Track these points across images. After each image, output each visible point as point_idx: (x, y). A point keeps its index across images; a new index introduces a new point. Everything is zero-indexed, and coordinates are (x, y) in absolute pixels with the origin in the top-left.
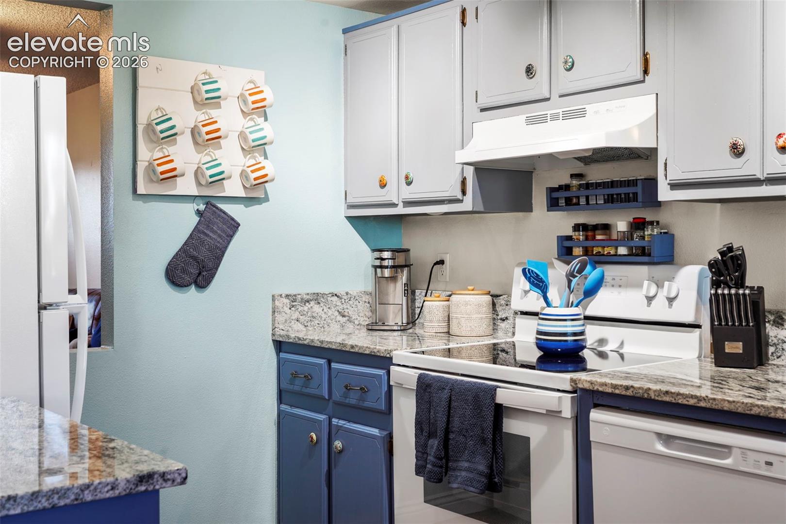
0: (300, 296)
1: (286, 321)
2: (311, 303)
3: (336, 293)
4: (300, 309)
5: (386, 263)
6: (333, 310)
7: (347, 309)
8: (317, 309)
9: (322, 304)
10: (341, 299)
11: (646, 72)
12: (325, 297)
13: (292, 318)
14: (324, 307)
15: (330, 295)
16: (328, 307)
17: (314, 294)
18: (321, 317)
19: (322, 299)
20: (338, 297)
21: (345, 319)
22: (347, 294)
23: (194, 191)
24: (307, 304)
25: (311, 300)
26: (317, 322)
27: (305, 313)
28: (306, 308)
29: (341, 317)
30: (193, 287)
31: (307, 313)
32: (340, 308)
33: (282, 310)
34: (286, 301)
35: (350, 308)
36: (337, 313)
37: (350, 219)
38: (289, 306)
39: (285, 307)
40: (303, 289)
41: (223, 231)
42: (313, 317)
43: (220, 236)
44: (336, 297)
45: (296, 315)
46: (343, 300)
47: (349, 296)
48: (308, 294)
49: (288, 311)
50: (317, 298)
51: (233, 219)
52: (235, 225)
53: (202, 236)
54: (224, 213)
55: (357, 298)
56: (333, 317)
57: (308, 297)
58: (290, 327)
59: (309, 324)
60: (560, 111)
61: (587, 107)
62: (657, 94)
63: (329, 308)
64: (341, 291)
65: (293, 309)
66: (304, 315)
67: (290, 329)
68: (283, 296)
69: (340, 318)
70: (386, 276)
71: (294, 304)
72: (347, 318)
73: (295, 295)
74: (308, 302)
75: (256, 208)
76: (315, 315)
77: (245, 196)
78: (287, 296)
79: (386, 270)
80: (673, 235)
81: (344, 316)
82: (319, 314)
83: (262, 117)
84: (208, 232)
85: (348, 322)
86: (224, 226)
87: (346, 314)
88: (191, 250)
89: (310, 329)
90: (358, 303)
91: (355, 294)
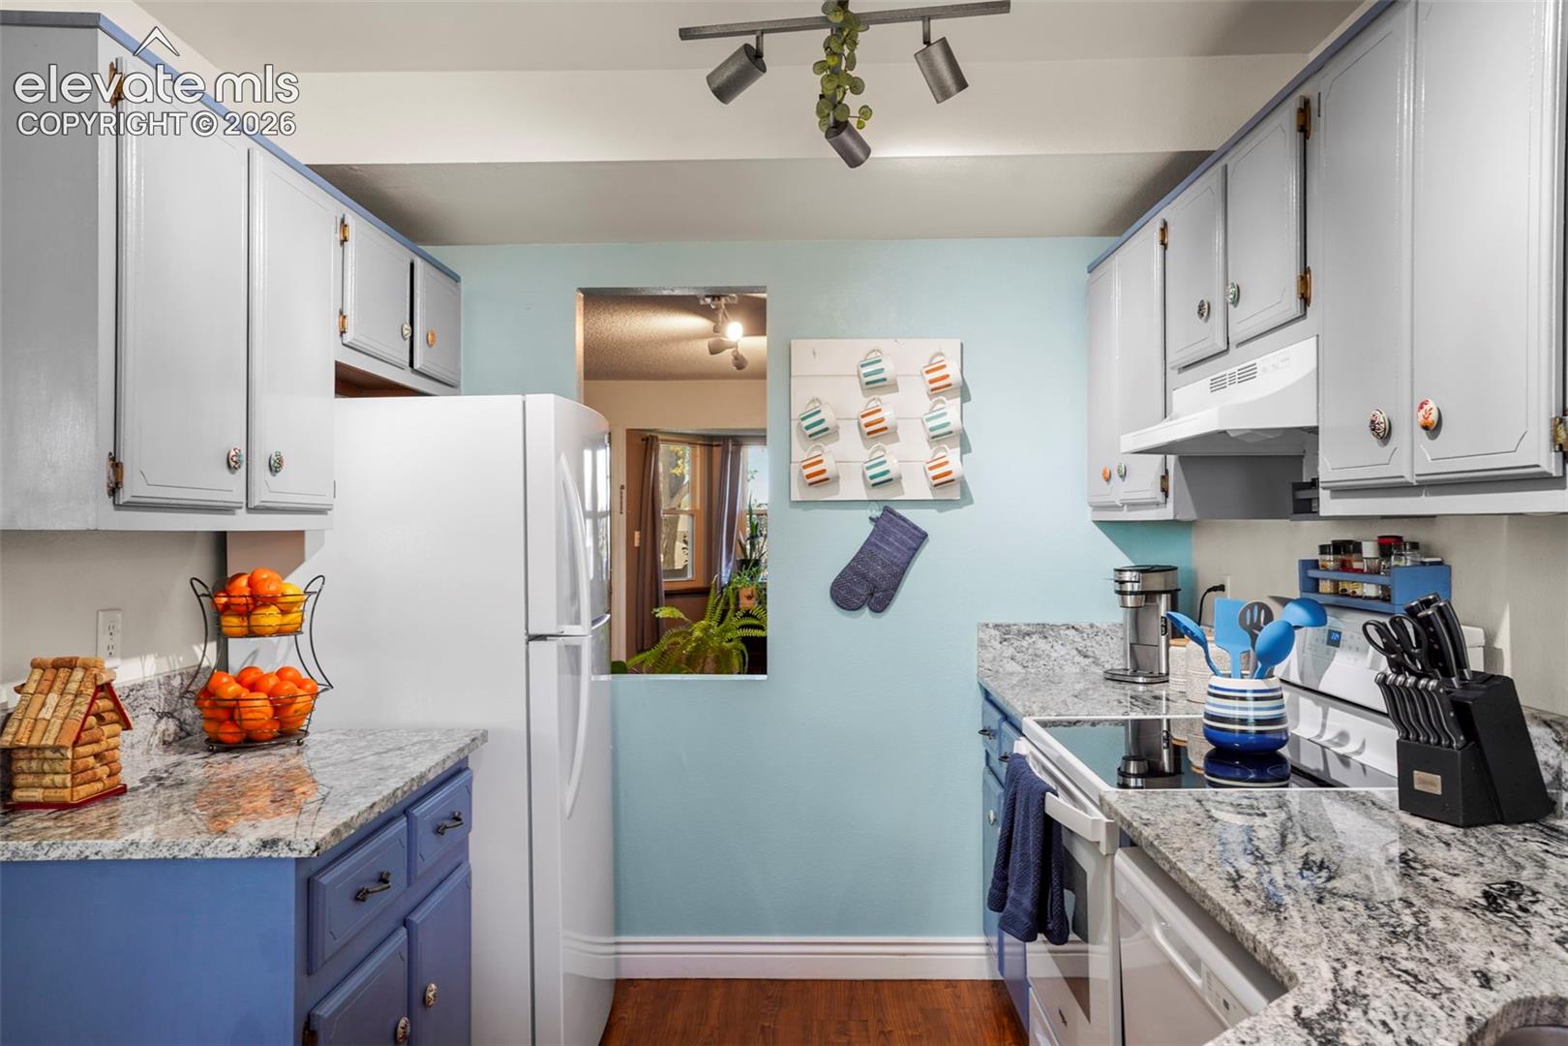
0: (1015, 627)
1: (994, 659)
2: (1034, 636)
3: (1073, 624)
4: (1016, 643)
5: (1129, 587)
6: (1068, 647)
7: (1092, 647)
8: (1042, 644)
9: (1050, 639)
10: (1082, 632)
11: (1305, 299)
12: (1056, 629)
13: (1004, 655)
14: (1055, 644)
15: (1064, 627)
16: (1060, 642)
17: (1039, 624)
18: (1049, 656)
19: (1050, 632)
20: (1077, 630)
21: (1087, 661)
22: (1092, 626)
23: (862, 494)
24: (1027, 638)
25: (1034, 633)
26: (1043, 662)
27: (1024, 649)
28: (1025, 643)
29: (1082, 658)
30: (867, 610)
31: (1028, 649)
32: (1081, 645)
33: (988, 644)
34: (994, 632)
35: (1097, 646)
36: (1075, 653)
37: (1100, 524)
38: (999, 640)
39: (992, 641)
40: (1022, 618)
41: (903, 543)
42: (1036, 655)
43: (898, 549)
44: (1073, 631)
45: (1010, 651)
46: (1085, 635)
47: (1095, 629)
48: (1029, 625)
49: (998, 646)
50: (1043, 630)
51: (916, 528)
52: (919, 535)
53: (874, 549)
54: (904, 520)
55: (1109, 633)
56: (1068, 657)
57: (1028, 629)
58: (1001, 666)
59: (1030, 664)
60: (1235, 369)
61: (1257, 361)
62: (1318, 336)
63: (1062, 645)
64: (1082, 622)
65: (1005, 643)
66: (1023, 652)
67: (1001, 670)
68: (991, 625)
69: (1079, 658)
70: (1129, 605)
71: (1006, 637)
72: (1091, 660)
73: (1009, 626)
74: (1028, 635)
75: (954, 514)
76: (1039, 652)
77: (931, 498)
78: (996, 626)
79: (1129, 597)
80: (1450, 567)
81: (1086, 656)
82: (1046, 652)
83: (956, 397)
84: (882, 545)
85: (1093, 665)
86: (904, 537)
87: (1090, 654)
88: (860, 566)
89: (1033, 671)
90: (1110, 641)
91: (1105, 627)
